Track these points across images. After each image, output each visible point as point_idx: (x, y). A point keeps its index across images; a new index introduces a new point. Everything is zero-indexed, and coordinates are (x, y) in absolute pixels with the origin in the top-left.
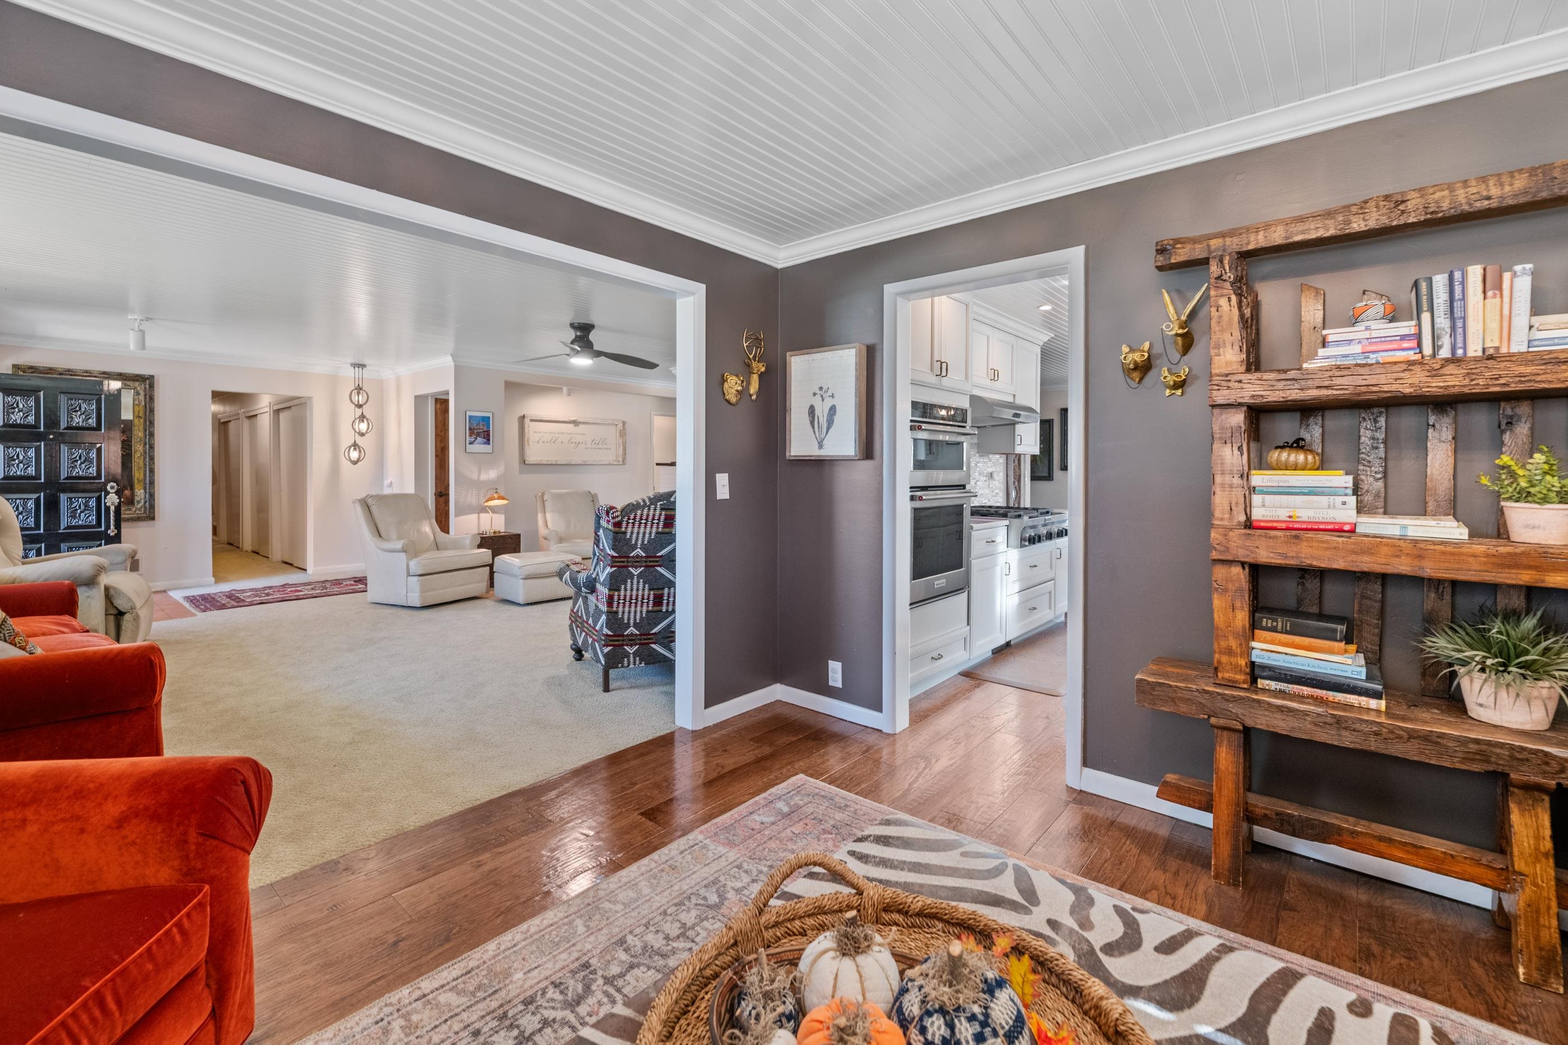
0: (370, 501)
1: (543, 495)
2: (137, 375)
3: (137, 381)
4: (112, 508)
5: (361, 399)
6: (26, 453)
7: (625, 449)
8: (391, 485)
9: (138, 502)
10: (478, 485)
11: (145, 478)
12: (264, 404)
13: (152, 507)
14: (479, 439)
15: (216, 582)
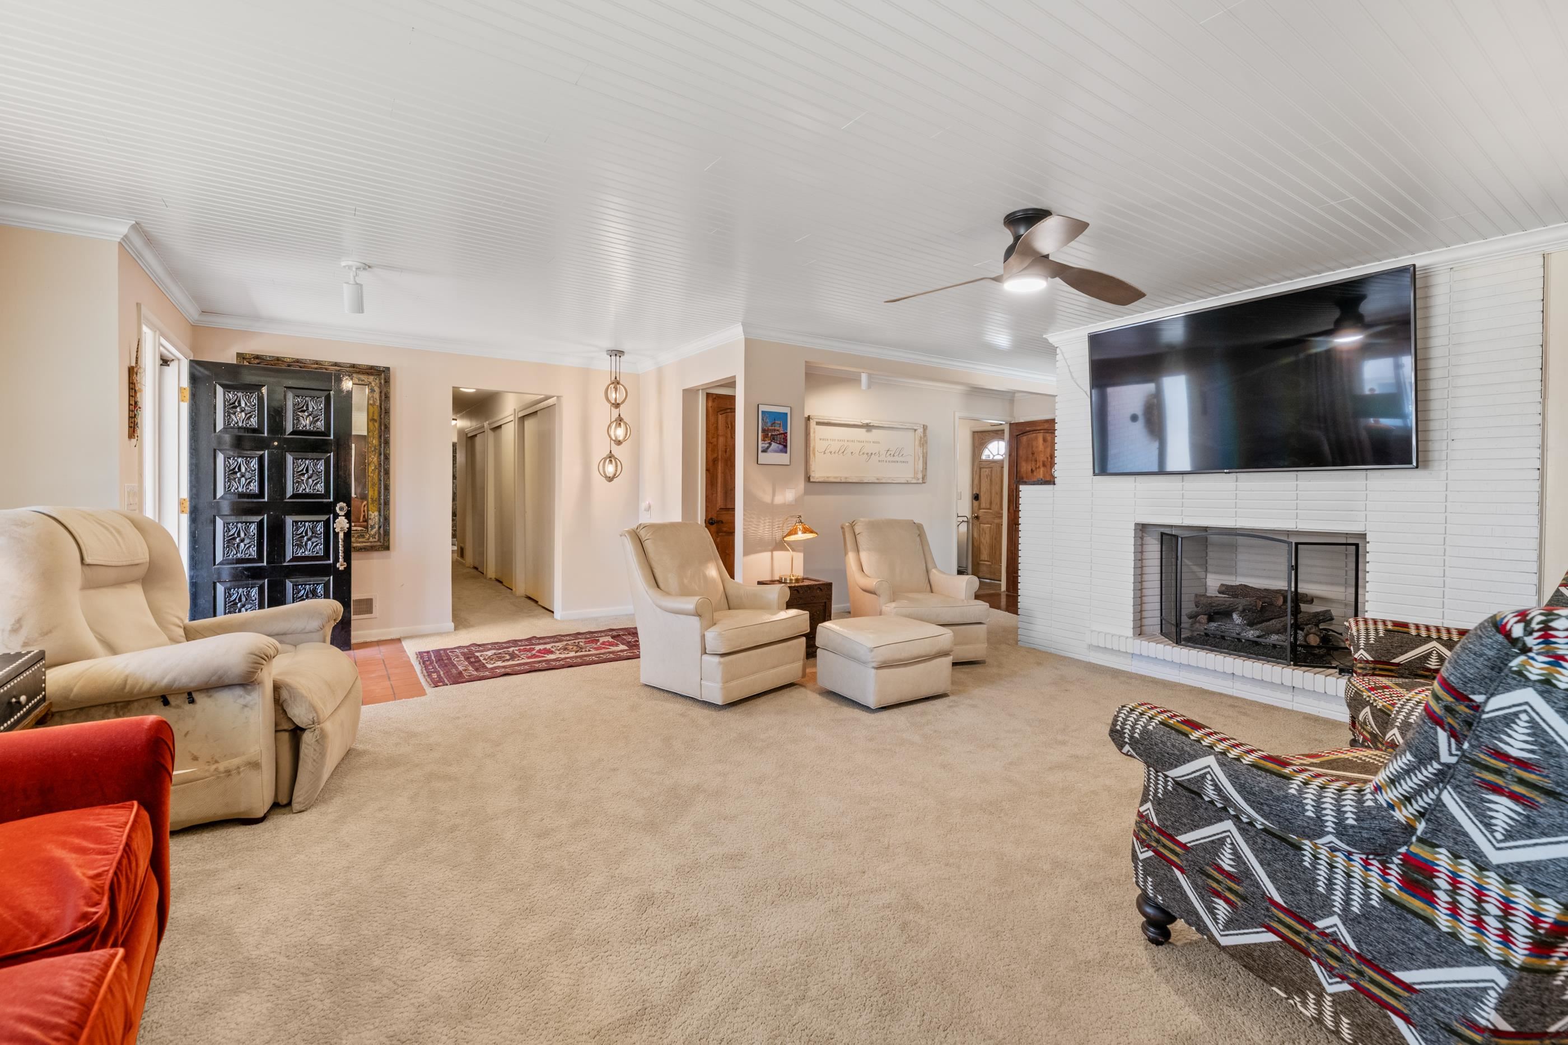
0: (643, 533)
1: (852, 526)
2: (372, 368)
3: (371, 374)
4: (341, 535)
5: (620, 397)
6: (248, 463)
7: (925, 463)
8: (649, 508)
9: (372, 527)
10: (771, 510)
11: (380, 496)
12: (509, 409)
13: (387, 533)
14: (774, 445)
15: (456, 628)
